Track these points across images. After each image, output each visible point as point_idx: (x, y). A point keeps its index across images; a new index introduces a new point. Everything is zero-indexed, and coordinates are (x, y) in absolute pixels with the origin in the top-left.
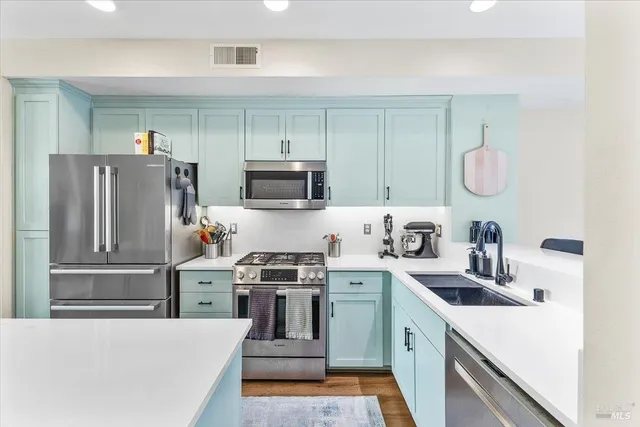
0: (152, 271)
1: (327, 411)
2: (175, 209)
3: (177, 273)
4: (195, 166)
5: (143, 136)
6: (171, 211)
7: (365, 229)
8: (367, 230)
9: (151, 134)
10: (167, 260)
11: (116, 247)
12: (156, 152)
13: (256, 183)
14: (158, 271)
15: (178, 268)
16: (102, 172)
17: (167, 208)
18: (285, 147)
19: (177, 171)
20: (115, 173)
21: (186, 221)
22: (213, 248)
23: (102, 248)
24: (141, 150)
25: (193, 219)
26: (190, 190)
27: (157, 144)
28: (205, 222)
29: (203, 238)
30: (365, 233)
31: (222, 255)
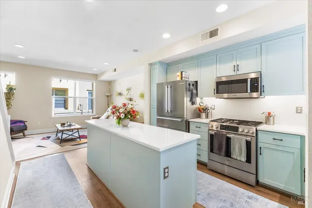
0: (180, 120)
1: (249, 198)
2: (189, 99)
3: (189, 122)
4: (197, 82)
5: (179, 74)
6: (187, 100)
7: (297, 110)
8: (299, 111)
9: (182, 72)
10: (185, 117)
11: (171, 111)
12: (183, 79)
13: (220, 87)
14: (182, 121)
15: (189, 120)
16: (168, 87)
17: (185, 99)
18: (236, 68)
19: (189, 85)
20: (171, 87)
21: (193, 103)
22: (204, 115)
23: (168, 111)
24: (179, 79)
25: (195, 103)
26: (194, 91)
27: (183, 76)
28: (201, 104)
29: (199, 110)
30: (297, 112)
31: (207, 118)
